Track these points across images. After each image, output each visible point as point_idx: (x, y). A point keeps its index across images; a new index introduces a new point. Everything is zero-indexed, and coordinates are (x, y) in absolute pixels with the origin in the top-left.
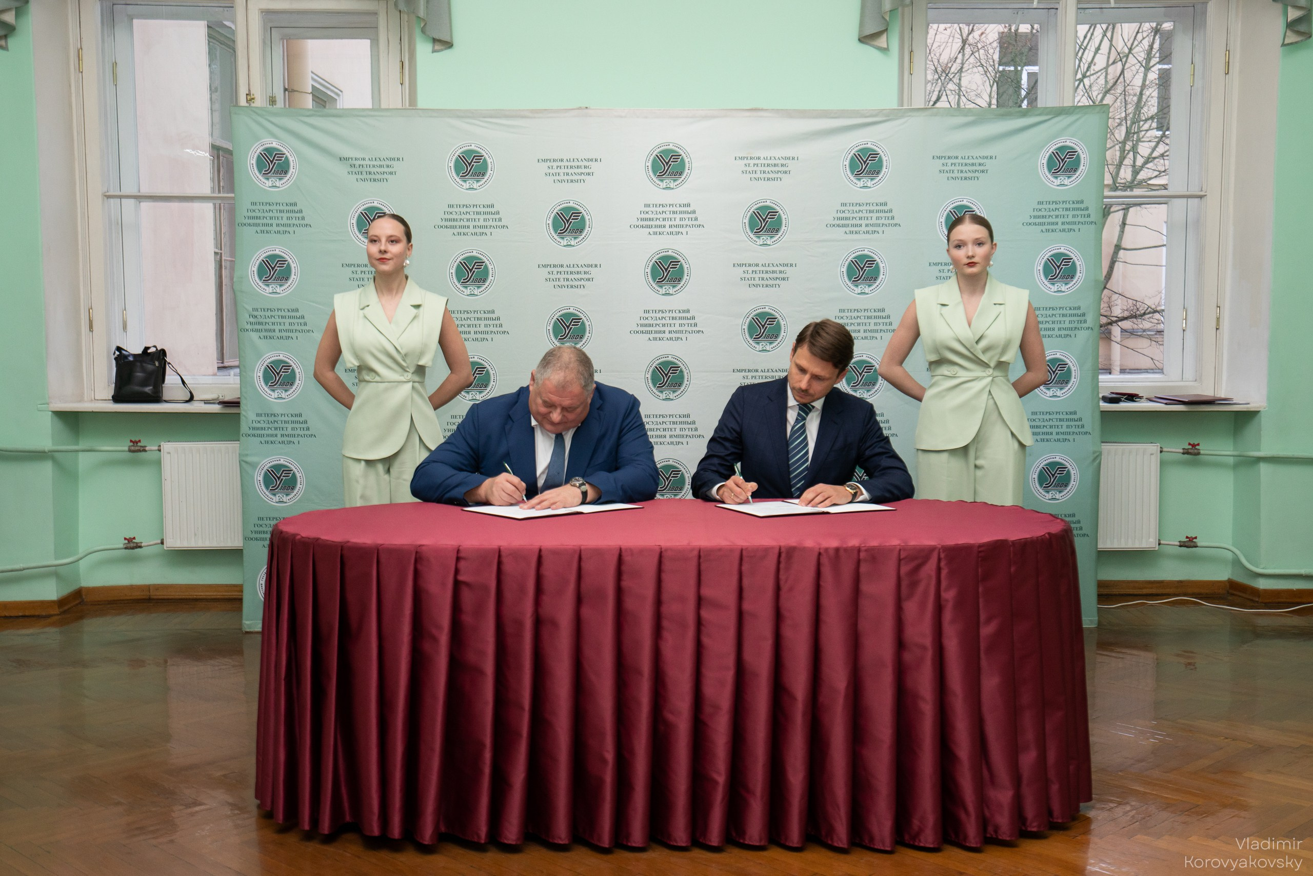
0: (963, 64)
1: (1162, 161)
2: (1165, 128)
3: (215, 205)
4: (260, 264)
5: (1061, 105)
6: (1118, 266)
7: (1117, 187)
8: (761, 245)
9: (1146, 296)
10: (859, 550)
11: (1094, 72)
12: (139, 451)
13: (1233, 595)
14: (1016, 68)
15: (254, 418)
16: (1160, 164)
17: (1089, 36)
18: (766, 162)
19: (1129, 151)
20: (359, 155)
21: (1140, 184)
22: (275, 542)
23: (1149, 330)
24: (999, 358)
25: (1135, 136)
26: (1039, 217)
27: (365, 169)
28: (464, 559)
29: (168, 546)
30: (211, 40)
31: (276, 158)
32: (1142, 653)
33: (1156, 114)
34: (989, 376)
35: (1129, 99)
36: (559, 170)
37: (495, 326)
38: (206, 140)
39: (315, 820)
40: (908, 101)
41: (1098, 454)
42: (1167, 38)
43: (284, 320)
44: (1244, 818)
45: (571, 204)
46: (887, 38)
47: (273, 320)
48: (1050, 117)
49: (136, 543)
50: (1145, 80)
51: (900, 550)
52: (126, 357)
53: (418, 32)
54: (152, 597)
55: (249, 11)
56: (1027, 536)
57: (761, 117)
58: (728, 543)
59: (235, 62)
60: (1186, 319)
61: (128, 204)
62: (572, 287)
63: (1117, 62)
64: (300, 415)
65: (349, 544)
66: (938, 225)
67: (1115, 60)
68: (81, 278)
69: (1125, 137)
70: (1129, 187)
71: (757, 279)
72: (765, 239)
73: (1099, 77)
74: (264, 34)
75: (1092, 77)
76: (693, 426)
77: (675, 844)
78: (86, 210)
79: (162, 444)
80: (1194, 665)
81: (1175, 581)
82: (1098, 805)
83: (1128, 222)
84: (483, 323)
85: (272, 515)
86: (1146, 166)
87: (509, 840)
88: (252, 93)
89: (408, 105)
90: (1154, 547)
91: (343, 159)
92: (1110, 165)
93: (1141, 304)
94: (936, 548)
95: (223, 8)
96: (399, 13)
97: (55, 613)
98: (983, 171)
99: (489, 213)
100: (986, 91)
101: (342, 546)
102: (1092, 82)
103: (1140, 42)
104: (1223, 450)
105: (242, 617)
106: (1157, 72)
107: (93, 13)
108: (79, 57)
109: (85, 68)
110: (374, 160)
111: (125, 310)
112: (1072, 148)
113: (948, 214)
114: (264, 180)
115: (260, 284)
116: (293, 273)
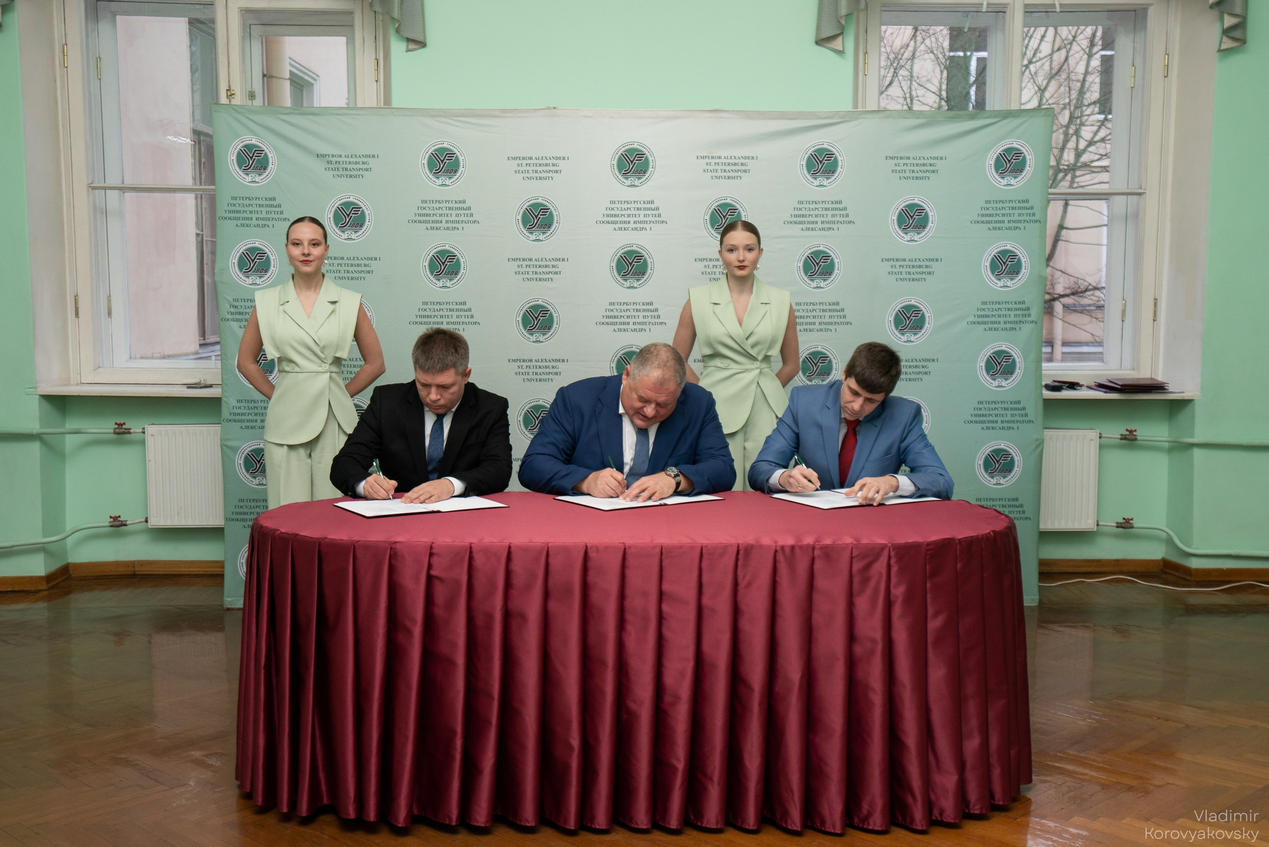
0: (914, 51)
1: (1103, 145)
2: (1106, 113)
3: (196, 195)
4: (241, 257)
5: (1008, 109)
6: (1061, 245)
9: (1087, 274)
10: (814, 548)
11: (1040, 59)
12: (124, 433)
13: (1168, 574)
14: (965, 54)
15: (234, 403)
16: (1101, 148)
18: (727, 161)
19: (1072, 135)
20: (336, 152)
22: (256, 537)
23: (1089, 306)
24: (766, 352)
25: (1078, 121)
26: (986, 215)
27: (341, 166)
28: (438, 555)
29: (152, 524)
31: (255, 155)
32: (1080, 631)
33: (1098, 99)
34: (758, 368)
36: (528, 168)
37: (466, 317)
38: (187, 126)
39: (294, 803)
40: (863, 102)
41: (1040, 441)
42: (1109, 32)
45: (540, 201)
46: (843, 40)
48: (998, 119)
49: (122, 521)
50: (1087, 66)
51: (852, 548)
53: (392, 32)
54: (137, 573)
55: (229, 10)
56: (973, 534)
57: (722, 118)
58: (689, 541)
59: (216, 58)
61: (113, 195)
62: (540, 280)
63: (1062, 49)
65: (325, 540)
67: (1060, 46)
68: (67, 267)
69: (1068, 121)
70: (1072, 169)
71: (716, 273)
74: (244, 31)
75: (1037, 63)
77: (636, 827)
78: (72, 201)
79: (146, 426)
81: (1112, 560)
82: (1037, 786)
84: (455, 314)
85: (252, 497)
86: (1089, 149)
87: (478, 822)
88: (232, 88)
89: (382, 104)
90: (1093, 527)
91: (320, 156)
92: (1054, 148)
93: (1082, 281)
94: (887, 546)
95: (203, 6)
96: (374, 14)
97: (43, 588)
98: (933, 172)
99: (460, 209)
100: (936, 77)
101: (320, 542)
102: (1037, 68)
103: (1084, 30)
104: (1159, 436)
105: (222, 593)
106: (1100, 59)
107: (77, 10)
108: (64, 53)
109: (70, 62)
110: (350, 156)
111: (110, 296)
112: (1018, 150)
113: (900, 213)
114: (243, 175)
115: (241, 275)
116: (272, 266)
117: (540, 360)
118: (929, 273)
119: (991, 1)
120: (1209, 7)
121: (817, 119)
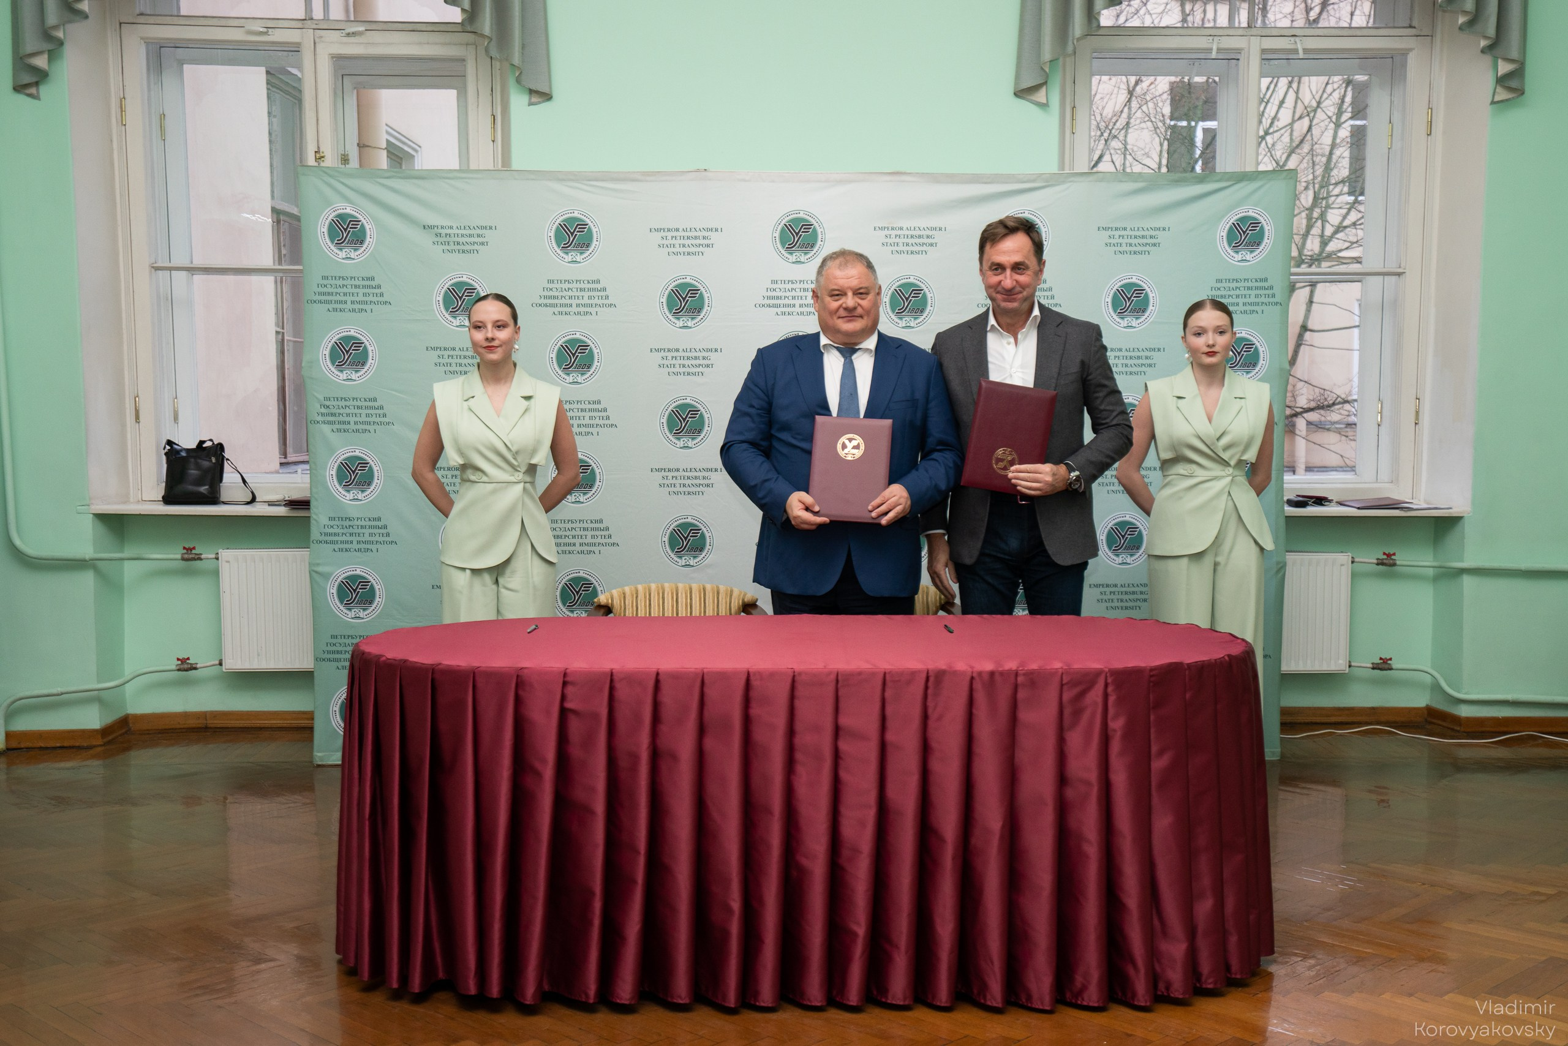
0: (1129, 118)
1: (1354, 231)
2: (1357, 193)
3: (276, 277)
4: (333, 347)
5: (1242, 170)
6: (1304, 350)
7: (1303, 260)
8: (903, 327)
9: (1335, 385)
10: (1017, 674)
11: (1278, 129)
12: (194, 559)
13: (1432, 723)
14: (1189, 124)
15: (326, 521)
16: (1351, 234)
17: (1272, 87)
18: (910, 233)
19: (1317, 219)
20: (446, 223)
21: (1329, 257)
22: (357, 665)
23: (1338, 423)
24: (1240, 456)
25: (1324, 202)
27: (453, 239)
28: (573, 683)
29: (227, 668)
30: (269, 87)
31: (350, 226)
32: (1330, 789)
33: (1347, 177)
34: (1229, 476)
35: (1317, 159)
36: (674, 241)
37: (601, 418)
38: (265, 203)
39: (405, 977)
40: (1070, 165)
41: (1282, 565)
42: (1361, 92)
43: (360, 411)
44: (1443, 973)
45: (688, 280)
46: (1047, 91)
47: (347, 411)
48: (1231, 183)
49: (191, 664)
50: (1335, 137)
51: (1062, 674)
52: (178, 452)
53: (512, 81)
54: (209, 726)
55: (318, 57)
56: (1205, 658)
57: (903, 181)
58: (870, 667)
59: (302, 114)
60: (1381, 413)
61: (180, 277)
62: (688, 374)
63: (1304, 117)
64: (379, 519)
65: (440, 666)
66: (1103, 305)
67: (1302, 114)
68: (126, 362)
69: (1312, 205)
70: (1317, 260)
72: (908, 321)
73: (1282, 135)
74: (335, 84)
75: (1275, 134)
77: (809, 1004)
78: (131, 283)
79: (220, 551)
80: (1388, 803)
81: (1367, 708)
82: (1280, 959)
83: (1315, 300)
84: (587, 414)
85: (349, 633)
86: (1337, 236)
87: (621, 999)
88: (321, 150)
89: (500, 167)
90: (1344, 669)
91: (427, 227)
92: (1296, 234)
93: (1329, 393)
94: (1104, 671)
95: (287, 52)
96: (490, 59)
97: (99, 743)
98: (1154, 245)
99: (594, 290)
100: (1155, 149)
101: (433, 669)
102: (1275, 140)
103: (1331, 94)
104: (1422, 561)
105: (312, 748)
106: (1349, 129)
107: (137, 57)
108: (121, 108)
109: (129, 119)
110: (462, 228)
111: (176, 398)
112: (1256, 219)
113: (1115, 294)
114: (336, 251)
115: (333, 369)
116: (370, 358)
117: (689, 470)
118: (1150, 365)
119: (1222, 46)
120: (1480, 51)
121: (1016, 183)
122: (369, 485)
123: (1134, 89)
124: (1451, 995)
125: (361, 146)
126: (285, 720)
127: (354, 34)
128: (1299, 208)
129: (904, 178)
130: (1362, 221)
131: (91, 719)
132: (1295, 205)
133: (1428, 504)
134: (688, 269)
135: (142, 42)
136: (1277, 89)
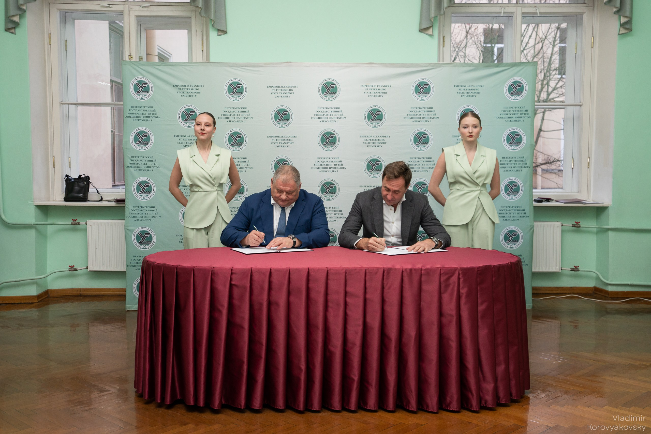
1: (561, 89)
2: (562, 74)
3: (111, 107)
4: (135, 136)
5: (514, 62)
6: (540, 140)
7: (540, 101)
8: (373, 127)
9: (553, 154)
10: (421, 270)
11: (529, 47)
12: (76, 224)
13: (596, 294)
14: (492, 45)
15: (132, 208)
16: (560, 91)
17: (527, 29)
18: (376, 88)
19: (545, 85)
20: (183, 84)
21: (550, 101)
22: (145, 267)
23: (555, 170)
24: (484, 182)
25: (548, 78)
26: (504, 114)
27: (185, 91)
28: (235, 273)
29: (90, 270)
30: (110, 30)
31: (143, 85)
32: (553, 321)
34: (479, 190)
37: (247, 165)
38: (108, 77)
39: (163, 398)
40: (442, 59)
42: (563, 32)
43: (146, 162)
44: (602, 398)
45: (283, 108)
46: (433, 30)
47: (141, 162)
48: (510, 67)
49: (75, 268)
51: (440, 270)
52: (70, 180)
53: (210, 26)
54: (82, 294)
55: (130, 16)
56: (500, 263)
57: (373, 67)
58: (360, 266)
59: (123, 40)
60: (573, 163)
61: (72, 107)
62: (283, 147)
63: (539, 43)
64: (154, 207)
68: (49, 142)
69: (543, 79)
71: (371, 143)
72: (375, 124)
73: (531, 50)
74: (137, 27)
75: (528, 50)
76: (341, 213)
77: (334, 409)
78: (52, 110)
79: (87, 221)
80: (578, 327)
81: (569, 287)
82: (533, 392)
83: (545, 118)
84: (241, 164)
85: (140, 255)
86: (554, 92)
87: (255, 407)
88: (131, 55)
89: (205, 61)
90: (559, 271)
91: (175, 86)
92: (537, 91)
93: (551, 157)
94: (458, 268)
95: (117, 15)
96: (201, 17)
97: (36, 301)
98: (478, 93)
99: (244, 112)
100: (477, 56)
101: (177, 267)
102: (528, 52)
103: (551, 33)
104: (592, 225)
105: (125, 303)
106: (558, 47)
107: (56, 17)
108: (49, 38)
109: (52, 43)
110: (190, 86)
111: (70, 157)
112: (520, 82)
113: (461, 113)
114: (137, 96)
115: (135, 145)
116: (151, 140)
119: (505, 11)
120: (613, 13)
121: (420, 67)
122: (150, 193)
123: (469, 31)
124: (606, 407)
125: (148, 54)
126: (114, 291)
127: (145, 7)
128: (538, 80)
129: (373, 65)
130: (565, 85)
131: (33, 291)
132: (536, 78)
133: (593, 201)
134: (283, 103)
135: (58, 11)
136: (528, 31)
